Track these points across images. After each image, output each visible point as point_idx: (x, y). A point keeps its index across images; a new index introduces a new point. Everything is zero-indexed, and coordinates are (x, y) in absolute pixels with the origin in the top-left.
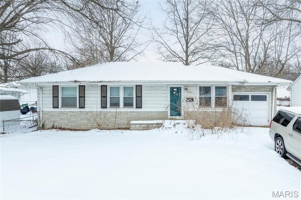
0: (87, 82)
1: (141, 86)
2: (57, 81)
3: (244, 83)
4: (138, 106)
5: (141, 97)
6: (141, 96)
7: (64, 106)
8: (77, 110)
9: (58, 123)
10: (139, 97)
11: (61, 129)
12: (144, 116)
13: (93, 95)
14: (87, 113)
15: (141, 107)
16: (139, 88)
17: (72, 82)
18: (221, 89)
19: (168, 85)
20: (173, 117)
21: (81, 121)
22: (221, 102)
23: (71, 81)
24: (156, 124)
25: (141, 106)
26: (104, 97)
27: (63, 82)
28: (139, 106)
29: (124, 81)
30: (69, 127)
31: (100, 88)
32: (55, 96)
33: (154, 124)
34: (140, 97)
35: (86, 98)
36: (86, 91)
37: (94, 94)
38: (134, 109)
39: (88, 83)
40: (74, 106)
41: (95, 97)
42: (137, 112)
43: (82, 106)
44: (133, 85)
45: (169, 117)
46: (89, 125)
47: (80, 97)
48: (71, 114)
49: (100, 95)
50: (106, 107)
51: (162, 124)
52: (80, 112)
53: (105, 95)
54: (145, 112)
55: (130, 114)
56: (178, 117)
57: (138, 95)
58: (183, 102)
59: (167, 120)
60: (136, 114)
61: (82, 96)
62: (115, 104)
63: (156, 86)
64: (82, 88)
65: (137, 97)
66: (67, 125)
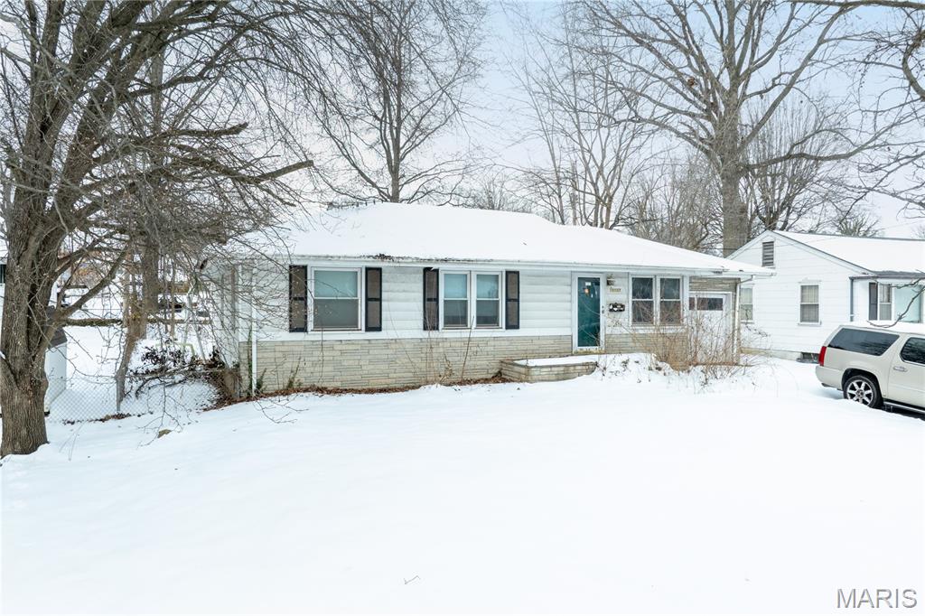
0: (410, 260)
1: (517, 273)
2: (331, 254)
3: (719, 273)
4: (510, 323)
5: (518, 300)
6: (517, 298)
7: (321, 324)
8: (361, 335)
9: (305, 375)
10: (513, 301)
11: (321, 390)
12: (522, 348)
13: (402, 295)
14: (387, 343)
15: (517, 327)
16: (513, 277)
17: (371, 259)
18: (672, 285)
19: (574, 272)
20: (585, 348)
21: (372, 367)
22: (671, 313)
23: (369, 257)
24: (583, 365)
25: (516, 324)
26: (430, 298)
27: (345, 257)
28: (513, 324)
30: (338, 384)
31: (422, 275)
32: (298, 296)
33: (579, 365)
34: (515, 300)
35: (383, 303)
36: (383, 284)
37: (404, 291)
38: (502, 332)
39: (412, 262)
40: (353, 325)
41: (407, 300)
42: (508, 339)
43: (374, 325)
44: (500, 270)
45: (576, 348)
46: (391, 375)
47: (367, 299)
48: (344, 347)
49: (421, 295)
50: (436, 328)
51: (596, 365)
52: (367, 342)
53: (434, 296)
54: (524, 338)
55: (492, 343)
56: (593, 349)
57: (511, 296)
58: (603, 312)
59: (572, 355)
60: (507, 343)
61: (374, 299)
62: (457, 319)
63: (548, 274)
64: (374, 276)
65: (507, 300)
66: (333, 379)
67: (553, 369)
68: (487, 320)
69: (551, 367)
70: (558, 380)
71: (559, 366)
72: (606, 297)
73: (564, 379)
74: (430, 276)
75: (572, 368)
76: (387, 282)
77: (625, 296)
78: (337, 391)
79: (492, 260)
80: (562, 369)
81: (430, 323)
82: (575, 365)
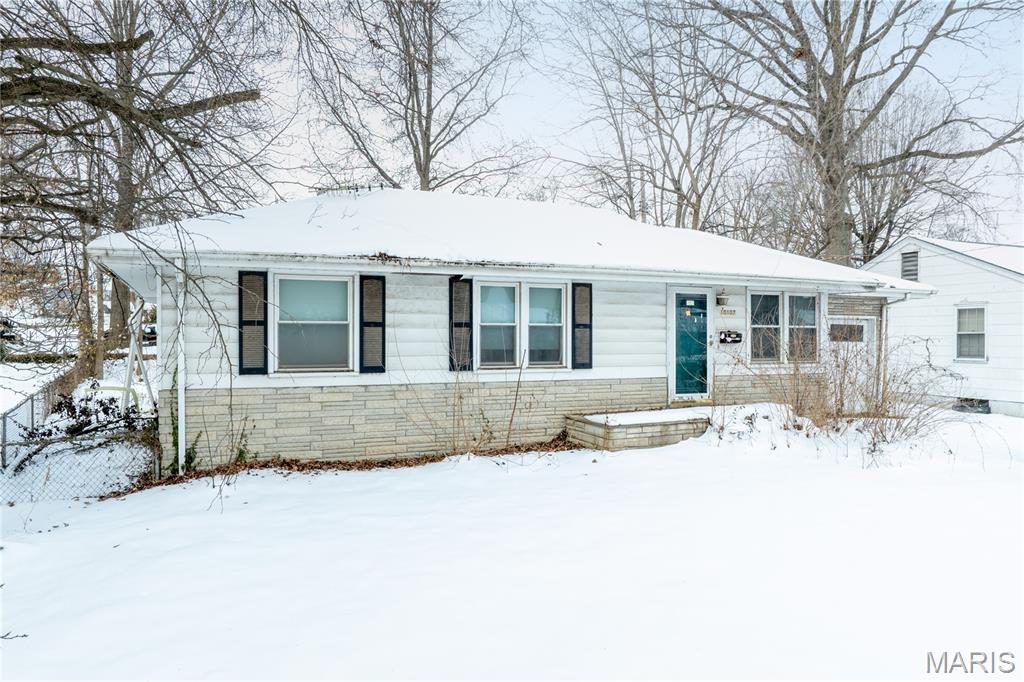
0: (427, 263)
1: (589, 286)
2: (300, 252)
4: (580, 360)
5: (590, 326)
6: (588, 323)
7: (289, 362)
8: (353, 379)
9: (264, 441)
10: (583, 326)
11: (289, 465)
12: (597, 396)
13: (417, 318)
14: (393, 391)
15: (589, 366)
16: (582, 292)
17: (366, 261)
18: (805, 304)
19: (672, 285)
21: (369, 427)
23: (362, 257)
24: (689, 422)
25: (587, 361)
26: (459, 324)
27: (324, 256)
28: (582, 362)
29: (563, 266)
30: (317, 455)
31: (446, 288)
32: (251, 320)
33: (684, 423)
34: (585, 326)
35: (387, 330)
36: (387, 301)
37: (420, 312)
38: (565, 373)
39: (431, 267)
40: (339, 362)
41: (424, 326)
42: (577, 383)
43: (373, 365)
44: (563, 281)
45: (674, 396)
46: (400, 440)
47: (363, 324)
48: (325, 398)
49: (446, 318)
50: (470, 368)
51: (708, 422)
52: (363, 389)
53: (464, 319)
54: (601, 382)
55: (552, 390)
56: (697, 397)
57: (579, 321)
58: (711, 343)
59: (668, 407)
60: (575, 389)
61: (374, 323)
62: (500, 354)
63: (634, 288)
64: (373, 288)
65: (575, 326)
66: (309, 446)
67: (645, 429)
68: (544, 355)
69: (642, 426)
70: (652, 446)
71: (653, 425)
72: (715, 322)
73: (661, 445)
74: (459, 287)
75: (673, 428)
76: (394, 297)
77: (740, 319)
78: (316, 466)
79: (553, 265)
80: (658, 429)
81: (459, 360)
82: (676, 424)
